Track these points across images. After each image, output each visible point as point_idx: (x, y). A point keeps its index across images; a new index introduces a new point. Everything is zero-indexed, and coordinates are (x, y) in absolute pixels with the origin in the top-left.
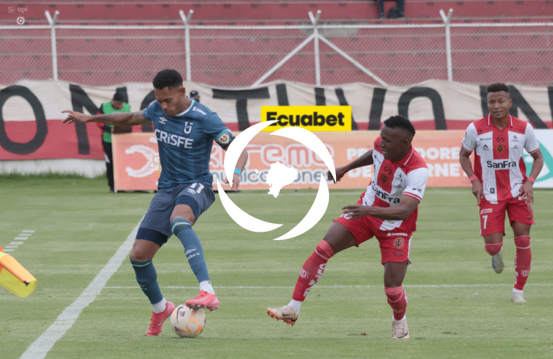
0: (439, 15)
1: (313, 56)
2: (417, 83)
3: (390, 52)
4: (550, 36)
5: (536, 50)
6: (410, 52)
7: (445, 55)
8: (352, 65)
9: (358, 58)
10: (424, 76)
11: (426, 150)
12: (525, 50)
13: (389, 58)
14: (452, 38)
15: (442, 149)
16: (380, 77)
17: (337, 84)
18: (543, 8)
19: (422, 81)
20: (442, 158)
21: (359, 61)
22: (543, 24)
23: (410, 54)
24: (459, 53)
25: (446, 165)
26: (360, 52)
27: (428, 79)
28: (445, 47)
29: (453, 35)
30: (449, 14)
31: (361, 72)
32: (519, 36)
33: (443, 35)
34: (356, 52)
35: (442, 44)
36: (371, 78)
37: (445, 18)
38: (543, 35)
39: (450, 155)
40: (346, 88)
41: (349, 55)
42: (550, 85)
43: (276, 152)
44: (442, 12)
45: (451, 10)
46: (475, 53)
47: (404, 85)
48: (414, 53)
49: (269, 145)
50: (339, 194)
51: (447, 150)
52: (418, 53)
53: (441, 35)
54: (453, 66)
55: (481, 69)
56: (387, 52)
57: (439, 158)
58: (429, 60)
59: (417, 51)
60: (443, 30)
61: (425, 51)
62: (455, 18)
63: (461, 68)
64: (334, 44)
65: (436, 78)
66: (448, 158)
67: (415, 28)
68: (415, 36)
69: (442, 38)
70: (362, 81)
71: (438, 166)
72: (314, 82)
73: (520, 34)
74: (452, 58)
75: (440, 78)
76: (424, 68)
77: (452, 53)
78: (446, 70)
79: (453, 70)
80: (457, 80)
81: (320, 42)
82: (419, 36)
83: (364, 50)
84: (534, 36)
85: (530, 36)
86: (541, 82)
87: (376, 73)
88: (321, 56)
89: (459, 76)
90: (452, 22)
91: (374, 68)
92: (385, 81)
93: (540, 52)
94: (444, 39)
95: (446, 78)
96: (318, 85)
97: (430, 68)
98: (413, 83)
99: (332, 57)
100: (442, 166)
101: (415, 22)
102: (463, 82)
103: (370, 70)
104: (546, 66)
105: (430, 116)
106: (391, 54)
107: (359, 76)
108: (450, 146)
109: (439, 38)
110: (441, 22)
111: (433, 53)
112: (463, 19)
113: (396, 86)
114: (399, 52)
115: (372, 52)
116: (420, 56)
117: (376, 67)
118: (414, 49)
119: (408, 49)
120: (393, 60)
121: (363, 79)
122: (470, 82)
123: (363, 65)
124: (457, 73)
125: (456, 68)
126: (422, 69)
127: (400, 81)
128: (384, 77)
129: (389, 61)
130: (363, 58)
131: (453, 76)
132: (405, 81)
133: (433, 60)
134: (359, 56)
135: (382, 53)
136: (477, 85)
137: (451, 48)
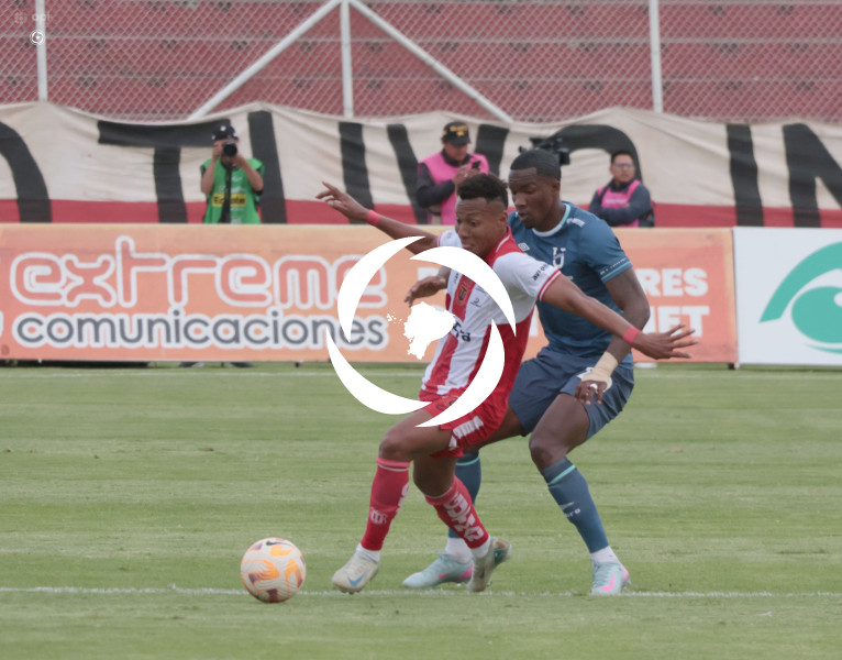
1: (338, 47)
2: (581, 114)
3: (516, 42)
6: (564, 40)
7: (646, 50)
8: (429, 70)
9: (441, 52)
10: (598, 99)
13: (516, 55)
14: (662, 11)
15: (641, 273)
16: (494, 100)
17: (393, 114)
19: (594, 110)
21: (444, 61)
23: (565, 45)
24: (680, 46)
26: (448, 40)
27: (607, 105)
28: (647, 32)
29: (666, 3)
31: (449, 86)
33: (641, 2)
34: (439, 39)
35: (640, 24)
36: (473, 101)
39: (660, 286)
40: (412, 123)
41: (421, 45)
43: (251, 272)
46: (716, 46)
47: (549, 120)
48: (574, 43)
49: (236, 256)
50: (402, 374)
52: (582, 45)
53: (638, 2)
54: (664, 77)
55: (731, 83)
56: (510, 40)
58: (609, 61)
59: (582, 40)
61: (600, 40)
63: (683, 81)
64: (387, 18)
65: (625, 104)
66: (654, 293)
68: (578, 2)
69: (640, 8)
72: (341, 112)
74: (663, 56)
75: (633, 104)
76: (597, 78)
77: (663, 45)
78: (648, 86)
79: (666, 87)
80: (672, 111)
81: (354, 11)
82: (586, 2)
83: (457, 34)
87: (485, 89)
88: (354, 47)
89: (679, 102)
91: (481, 78)
92: (504, 109)
94: (644, 10)
95: (647, 104)
96: (349, 117)
97: (611, 81)
98: (572, 115)
99: (381, 49)
102: (687, 115)
103: (471, 83)
106: (519, 45)
107: (444, 95)
108: (660, 267)
109: (631, 8)
111: (618, 45)
113: (531, 120)
114: (537, 40)
115: (474, 40)
116: (587, 50)
117: (486, 76)
118: (573, 34)
119: (560, 34)
120: (525, 61)
121: (455, 103)
122: (706, 115)
123: (454, 71)
124: (673, 92)
125: (673, 81)
126: (593, 81)
127: (540, 109)
128: (504, 98)
129: (516, 60)
130: (453, 54)
131: (664, 99)
132: (553, 109)
133: (618, 61)
134: (444, 49)
135: (498, 42)
136: (719, 121)
137: (662, 35)
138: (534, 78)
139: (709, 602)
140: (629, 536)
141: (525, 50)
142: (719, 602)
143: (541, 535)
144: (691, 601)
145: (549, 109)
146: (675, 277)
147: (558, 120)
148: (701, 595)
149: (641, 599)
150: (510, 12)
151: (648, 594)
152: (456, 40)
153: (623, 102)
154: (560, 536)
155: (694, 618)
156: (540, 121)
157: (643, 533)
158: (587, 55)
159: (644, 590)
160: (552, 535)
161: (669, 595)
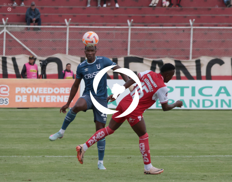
0: (65, 22)
1: (3, 41)
2: (51, 55)
3: (39, 40)
4: (116, 33)
5: (109, 40)
6: (49, 39)
7: (66, 42)
8: (21, 46)
9: (24, 42)
10: (55, 52)
11: (53, 89)
12: (103, 40)
13: (39, 43)
14: (69, 33)
15: (61, 88)
16: (34, 52)
17: (13, 55)
18: (113, 19)
19: (54, 54)
20: (61, 93)
21: (24, 44)
22: (113, 27)
23: (49, 40)
24: (73, 41)
25: (62, 96)
26: (25, 39)
27: (57, 53)
28: (66, 38)
29: (70, 32)
30: (69, 21)
31: (25, 49)
32: (101, 33)
33: (65, 32)
34: (24, 39)
35: (65, 36)
36: (30, 52)
37: (67, 23)
38: (112, 33)
39: (65, 91)
40: (17, 57)
41: (20, 40)
42: (113, 58)
44: (66, 20)
45: (70, 19)
46: (80, 41)
47: (45, 56)
48: (51, 40)
50: (11, 110)
51: (63, 88)
52: (53, 40)
53: (64, 31)
54: (69, 47)
55: (82, 49)
57: (59, 93)
58: (58, 44)
59: (53, 39)
60: (66, 29)
61: (56, 39)
62: (71, 23)
63: (73, 48)
64: (13, 35)
65: (60, 53)
66: (64, 93)
67: (53, 28)
68: (52, 31)
69: (65, 33)
70: (25, 54)
71: (58, 97)
72: (2, 54)
73: (102, 32)
74: (69, 43)
75: (62, 53)
76: (55, 48)
77: (69, 41)
78: (65, 49)
79: (69, 49)
80: (70, 54)
81: (7, 33)
82: (54, 32)
83: (27, 38)
84: (108, 33)
85: (106, 33)
86: (110, 56)
87: (32, 50)
88: (6, 41)
90: (70, 25)
91: (32, 47)
92: (36, 54)
93: (110, 41)
94: (66, 33)
95: (65, 53)
96: (4, 56)
97: (58, 48)
98: (49, 55)
99: (12, 41)
100: (61, 97)
101: (53, 25)
102: (73, 55)
103: (30, 49)
104: (113, 48)
105: (56, 72)
106: (40, 40)
107: (24, 51)
108: (65, 87)
109: (63, 33)
110: (65, 25)
111: (60, 41)
112: (75, 24)
113: (41, 56)
114: (44, 40)
115: (31, 39)
116: (54, 42)
117: (33, 47)
118: (51, 38)
119: (48, 38)
120: (41, 44)
121: (26, 53)
122: (77, 55)
123: (26, 46)
124: (70, 51)
125: (71, 48)
126: (54, 48)
127: (43, 54)
128: (36, 52)
129: (39, 44)
130: (26, 42)
131: (69, 52)
132: (46, 54)
133: (60, 44)
134: (25, 41)
135: (36, 40)
136: (79, 57)
137: (69, 38)
138: (42, 47)
139: (69, 158)
140: (54, 144)
141: (41, 41)
142: (71, 158)
143: (36, 144)
144: (66, 158)
145: (45, 54)
146: (68, 89)
147: (47, 56)
148: (68, 156)
149: (56, 157)
150: (39, 34)
151: (57, 156)
152: (27, 39)
153: (60, 52)
154: (40, 144)
155: (66, 161)
156: (43, 56)
157: (57, 143)
158: (53, 43)
159: (56, 156)
160: (39, 144)
161: (61, 156)
